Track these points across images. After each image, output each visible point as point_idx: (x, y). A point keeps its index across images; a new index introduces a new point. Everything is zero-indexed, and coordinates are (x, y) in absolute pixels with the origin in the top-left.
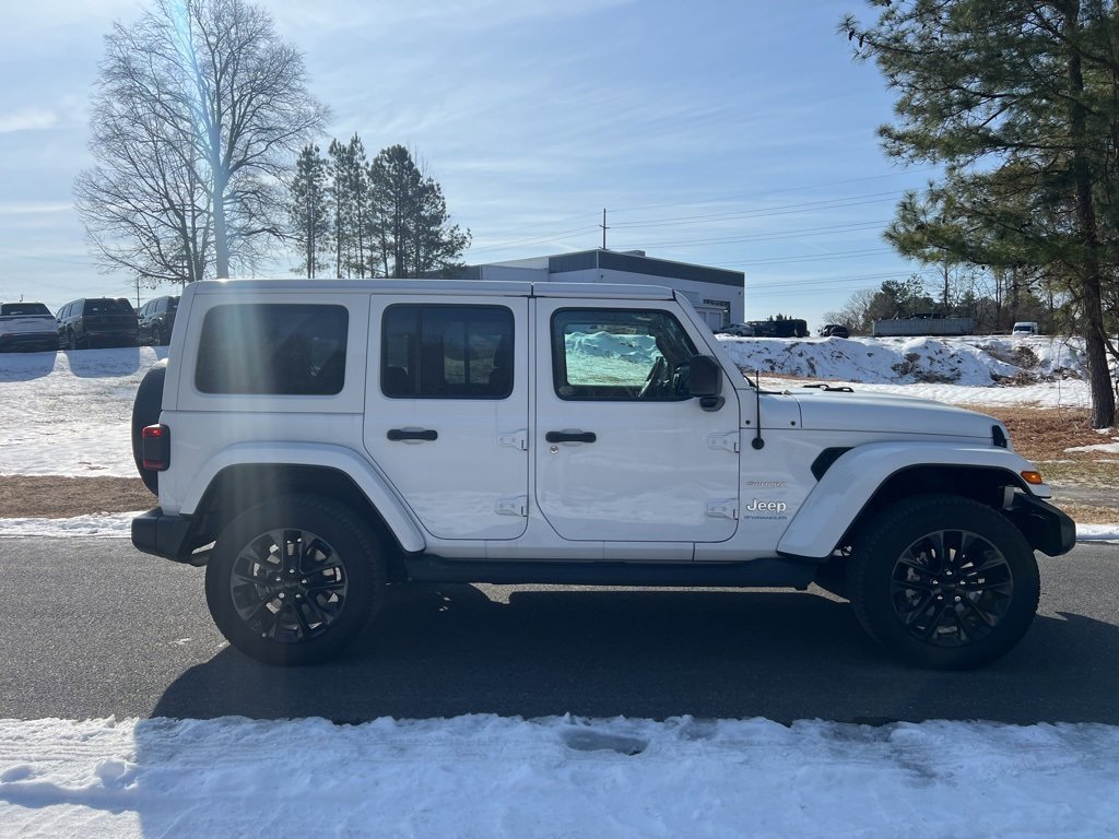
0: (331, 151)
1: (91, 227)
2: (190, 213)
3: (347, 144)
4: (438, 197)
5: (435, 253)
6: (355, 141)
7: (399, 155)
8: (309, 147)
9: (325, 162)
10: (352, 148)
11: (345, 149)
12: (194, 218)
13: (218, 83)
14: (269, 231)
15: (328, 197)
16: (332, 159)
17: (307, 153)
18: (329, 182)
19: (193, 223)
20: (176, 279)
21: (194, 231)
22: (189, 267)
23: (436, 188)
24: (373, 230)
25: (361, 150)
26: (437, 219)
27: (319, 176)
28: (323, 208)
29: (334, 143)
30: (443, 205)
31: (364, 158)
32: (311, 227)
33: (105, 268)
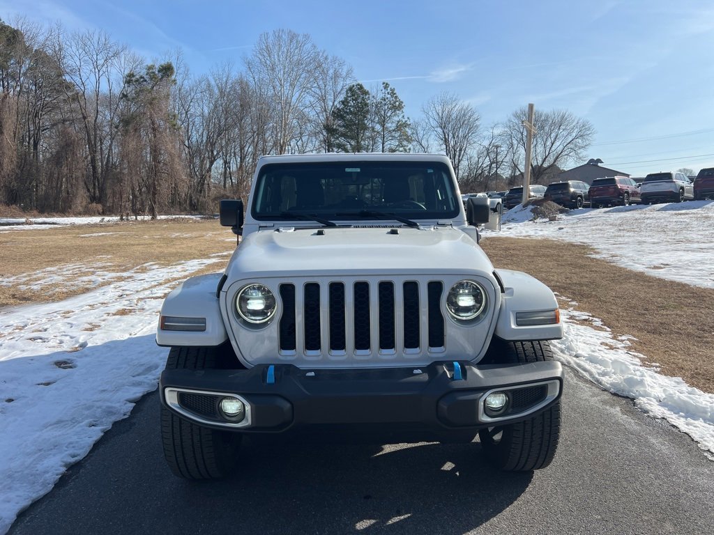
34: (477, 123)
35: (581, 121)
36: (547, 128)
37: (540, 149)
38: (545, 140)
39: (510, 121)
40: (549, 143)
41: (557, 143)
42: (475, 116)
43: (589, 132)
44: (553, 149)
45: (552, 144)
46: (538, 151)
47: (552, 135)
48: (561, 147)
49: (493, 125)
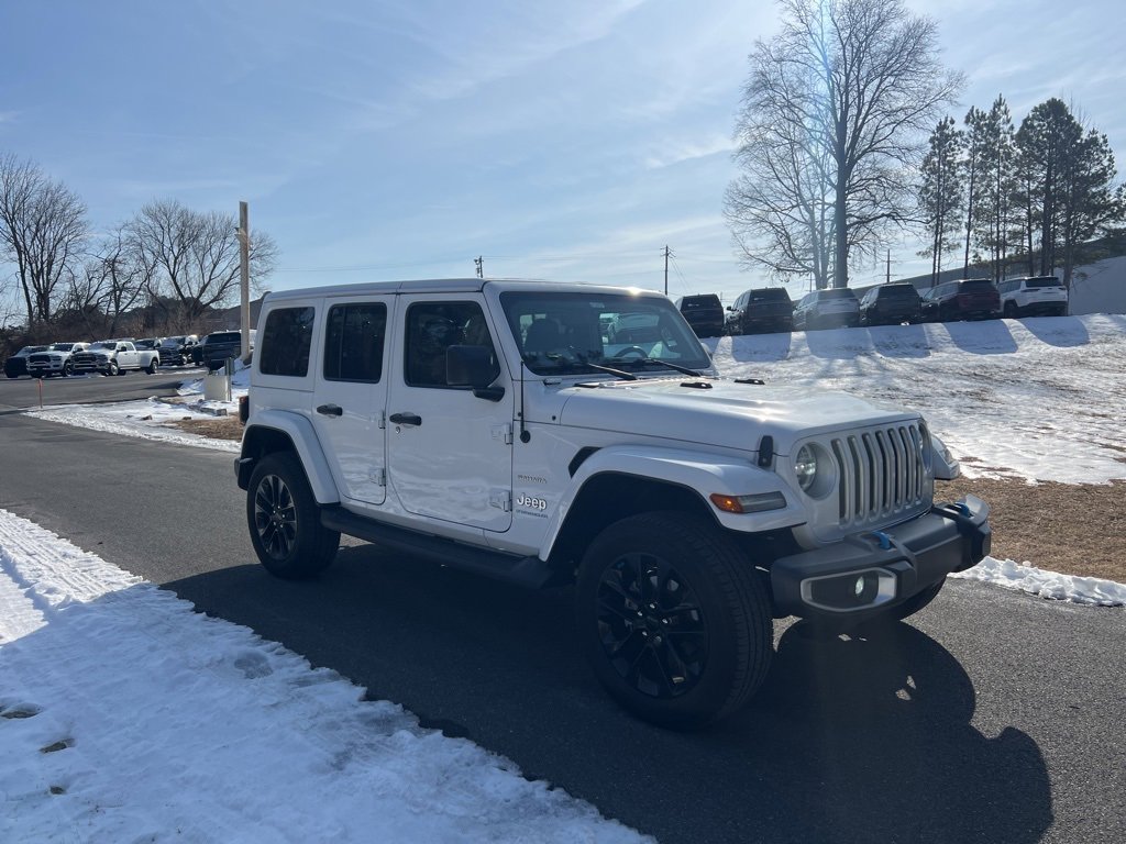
0: (967, 121)
1: (736, 231)
2: (820, 206)
3: (987, 111)
4: (1104, 152)
5: (1098, 218)
6: (998, 104)
7: (1054, 110)
8: (943, 120)
9: (960, 133)
10: (994, 112)
11: (983, 116)
12: (823, 211)
13: (847, 76)
14: (888, 216)
15: (962, 171)
16: (967, 129)
17: (942, 127)
18: (964, 156)
19: (822, 216)
20: (804, 272)
21: (822, 222)
22: (815, 260)
23: (1101, 140)
24: (1021, 200)
25: (1006, 112)
26: (1100, 178)
27: (953, 150)
28: (957, 184)
29: (972, 111)
30: (1111, 160)
31: (1009, 121)
32: (939, 206)
33: (746, 266)
34: (80, 218)
35: (258, 233)
36: (202, 239)
37: (194, 271)
38: (201, 259)
39: (139, 221)
40: (208, 263)
41: (222, 265)
42: (76, 206)
43: (270, 252)
44: (217, 272)
45: (215, 266)
46: (191, 275)
47: (213, 250)
48: (229, 271)
49: (119, 225)
